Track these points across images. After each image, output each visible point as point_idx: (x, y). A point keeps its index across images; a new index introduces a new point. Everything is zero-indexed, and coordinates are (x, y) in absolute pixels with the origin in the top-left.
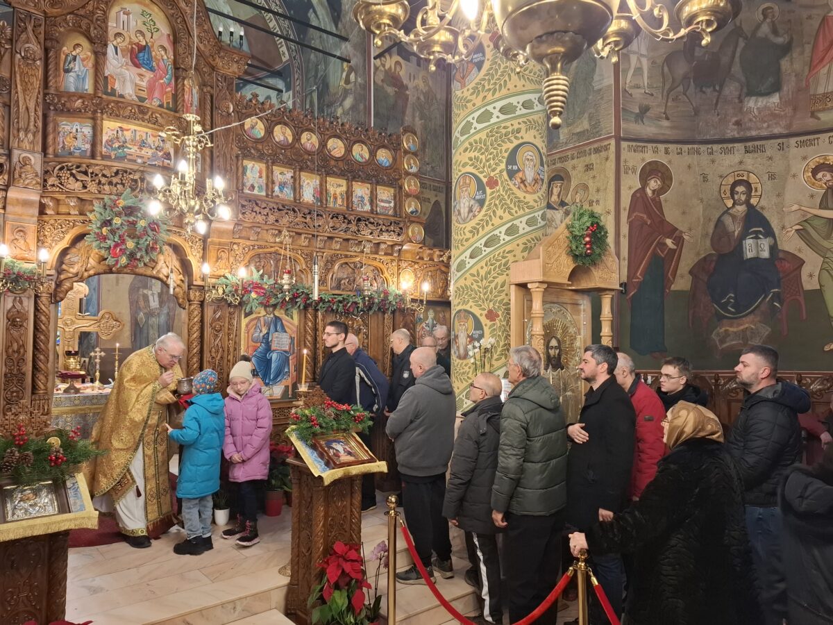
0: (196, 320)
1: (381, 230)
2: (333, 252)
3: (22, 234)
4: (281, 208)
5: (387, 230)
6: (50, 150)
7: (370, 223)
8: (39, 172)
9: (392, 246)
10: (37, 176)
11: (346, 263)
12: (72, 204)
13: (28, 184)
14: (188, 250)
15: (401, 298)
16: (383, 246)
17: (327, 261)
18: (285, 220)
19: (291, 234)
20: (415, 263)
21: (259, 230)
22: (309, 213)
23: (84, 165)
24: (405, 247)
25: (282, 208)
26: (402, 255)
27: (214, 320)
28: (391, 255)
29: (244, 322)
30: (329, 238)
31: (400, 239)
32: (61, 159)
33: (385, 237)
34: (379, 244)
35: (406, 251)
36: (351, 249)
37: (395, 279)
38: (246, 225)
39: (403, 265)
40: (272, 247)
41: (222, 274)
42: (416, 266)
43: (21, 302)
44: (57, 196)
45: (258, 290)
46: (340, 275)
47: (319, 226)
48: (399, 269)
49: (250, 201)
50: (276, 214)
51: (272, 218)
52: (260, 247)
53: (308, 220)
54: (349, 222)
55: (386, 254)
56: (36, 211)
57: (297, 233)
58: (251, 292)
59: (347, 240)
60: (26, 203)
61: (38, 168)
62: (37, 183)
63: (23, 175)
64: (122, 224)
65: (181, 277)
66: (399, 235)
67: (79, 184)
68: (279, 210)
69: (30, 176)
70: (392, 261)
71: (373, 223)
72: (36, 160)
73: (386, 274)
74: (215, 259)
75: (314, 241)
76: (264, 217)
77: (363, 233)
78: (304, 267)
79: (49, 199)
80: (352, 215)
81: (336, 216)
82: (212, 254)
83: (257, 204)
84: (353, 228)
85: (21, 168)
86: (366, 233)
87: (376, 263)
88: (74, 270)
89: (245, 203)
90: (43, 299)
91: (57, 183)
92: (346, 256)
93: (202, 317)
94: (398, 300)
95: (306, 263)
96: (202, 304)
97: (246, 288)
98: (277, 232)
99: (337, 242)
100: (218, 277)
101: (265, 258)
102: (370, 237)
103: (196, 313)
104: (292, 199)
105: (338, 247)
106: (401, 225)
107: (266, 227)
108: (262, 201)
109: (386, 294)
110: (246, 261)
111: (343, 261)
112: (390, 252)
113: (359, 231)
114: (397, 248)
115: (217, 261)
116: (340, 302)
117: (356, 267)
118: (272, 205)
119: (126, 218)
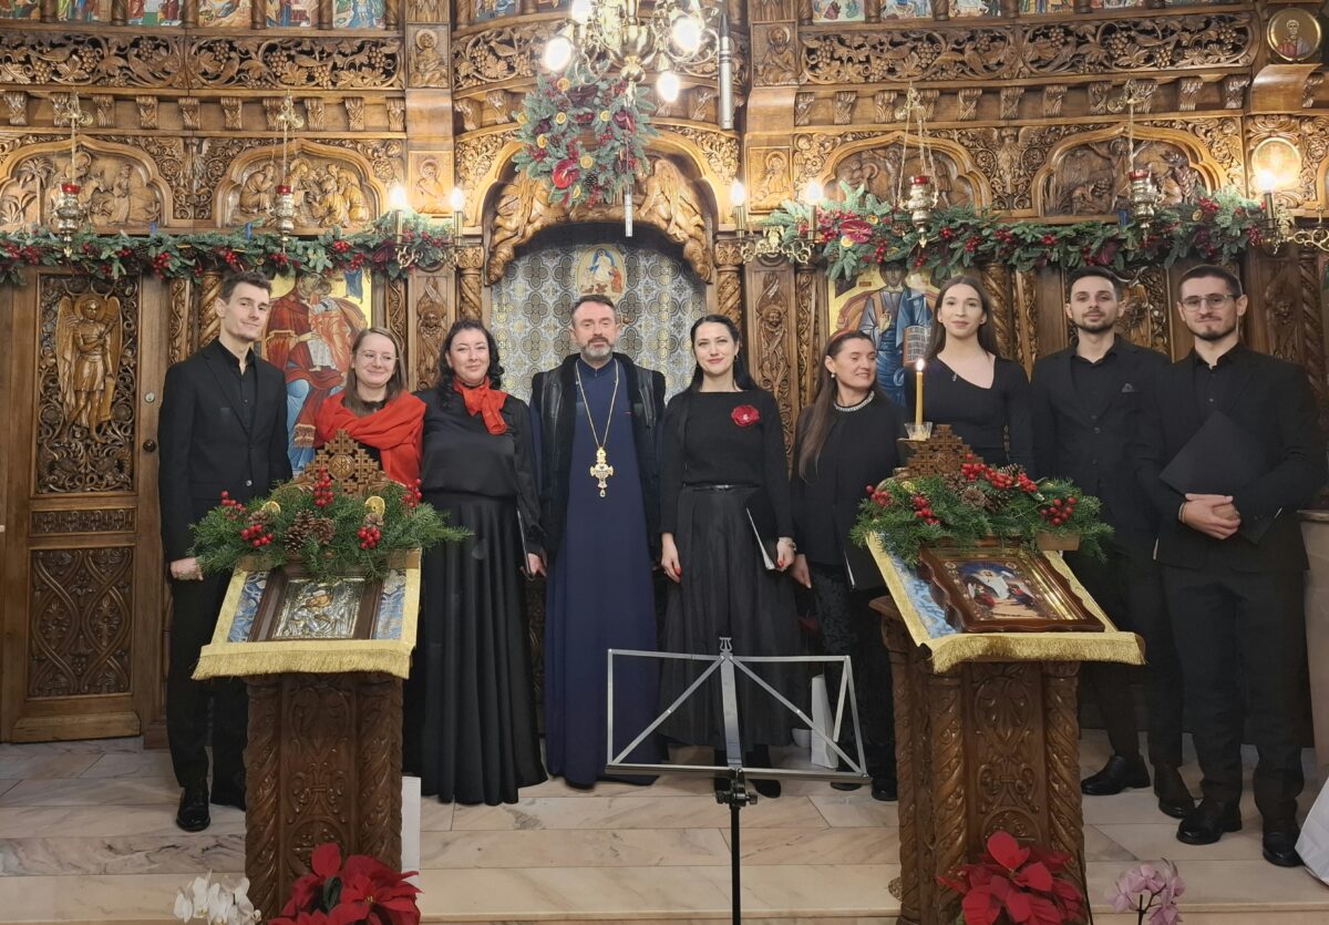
0: (730, 303)
1: (1178, 44)
2: (1045, 121)
3: (430, 169)
4: (898, 38)
5: (1198, 43)
6: (462, 17)
7: (1144, 32)
8: (445, 57)
9: (1221, 84)
10: (441, 63)
11: (1086, 146)
12: (498, 104)
13: (429, 81)
14: (701, 161)
15: (1259, 219)
16: (1189, 88)
17: (1031, 147)
18: (910, 66)
19: (929, 94)
20: (1302, 119)
21: (852, 98)
22: (971, 39)
23: (509, 29)
24: (1259, 80)
25: (903, 38)
26: (1255, 101)
27: (764, 301)
28: (1221, 106)
29: (836, 304)
30: (1029, 89)
31: (1242, 60)
32: (475, 28)
33: (1192, 62)
34: (1176, 83)
35: (1267, 90)
36: (1093, 109)
37: (1238, 170)
38: (822, 93)
39: (1260, 128)
40: (886, 132)
41: (776, 204)
42: (1307, 128)
43: (436, 287)
44: (475, 94)
45: (855, 230)
46: (1071, 176)
47: (999, 64)
48: (1246, 142)
49: (826, 38)
50: (886, 55)
51: (878, 67)
52: (858, 136)
53: (969, 53)
54: (1082, 40)
55: (1200, 107)
56: (448, 127)
57: (943, 92)
58: (839, 236)
59: (1083, 87)
60: (434, 115)
61: (444, 51)
62: (442, 76)
63: (422, 67)
64: (570, 125)
65: (697, 219)
66: (1236, 49)
67: (502, 65)
68: (894, 44)
69: (432, 66)
70: (1223, 122)
71: (1153, 31)
72: (440, 36)
73: (1206, 159)
74: (759, 175)
75: (989, 102)
76: (861, 67)
77: (1123, 61)
78: (968, 165)
79: (465, 101)
80: (1086, 21)
81: (1041, 32)
82: (754, 164)
83: (842, 42)
84: (1094, 51)
85: (418, 55)
86: (1132, 60)
87: (1170, 135)
88: (511, 225)
89: (814, 44)
90: (470, 279)
91: (471, 71)
92: (1083, 128)
93: (743, 297)
94: (1247, 225)
95: (974, 157)
96: (740, 271)
97: (831, 227)
98: (893, 96)
99: (1053, 96)
100: (768, 211)
101: (873, 159)
102: (1145, 68)
103: (730, 289)
104: (929, 16)
105: (1057, 109)
106: (1242, 22)
107: (869, 90)
108: (852, 33)
109: (1210, 210)
110: (828, 171)
111: (1073, 141)
112: (1215, 99)
113: (1111, 58)
114: (1235, 86)
115: (764, 178)
116: (1071, 241)
117: (1113, 152)
118: (874, 38)
119: (574, 111)
